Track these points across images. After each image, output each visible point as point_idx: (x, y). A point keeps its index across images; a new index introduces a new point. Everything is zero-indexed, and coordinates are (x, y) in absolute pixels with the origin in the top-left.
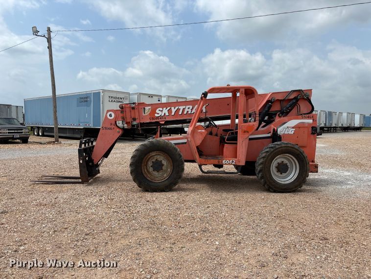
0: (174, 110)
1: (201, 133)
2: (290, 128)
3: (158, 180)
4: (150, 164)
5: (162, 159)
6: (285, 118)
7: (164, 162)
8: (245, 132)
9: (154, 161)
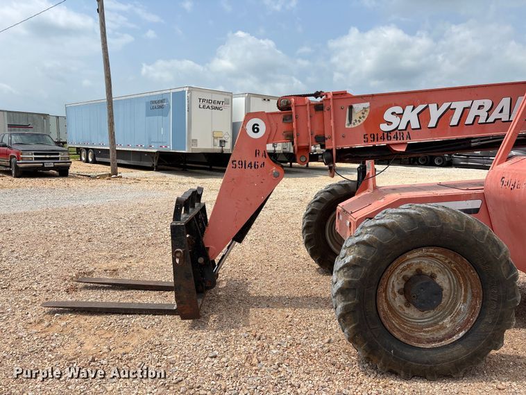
3: (429, 341)
4: (397, 283)
5: (435, 270)
9: (412, 274)
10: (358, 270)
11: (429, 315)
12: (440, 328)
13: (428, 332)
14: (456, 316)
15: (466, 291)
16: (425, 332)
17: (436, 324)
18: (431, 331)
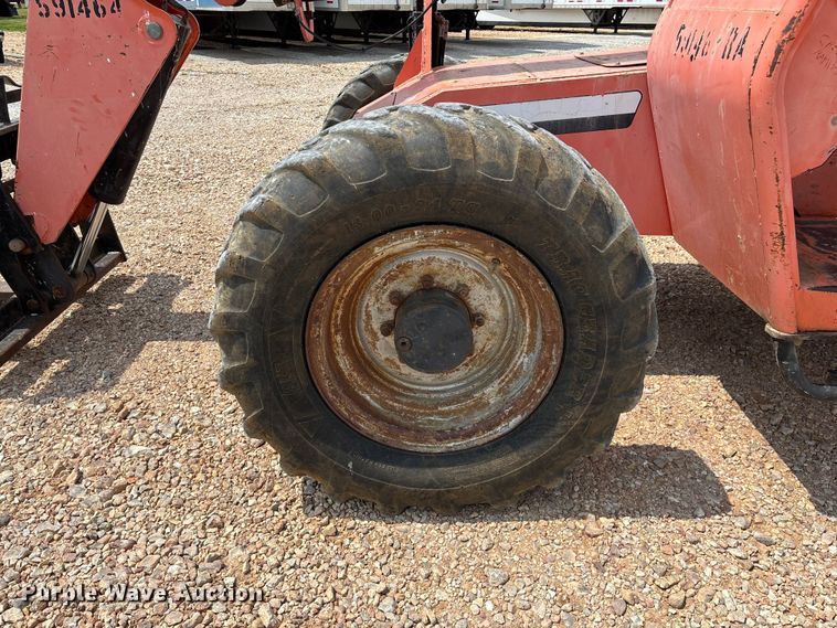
3: (442, 436)
4: (376, 309)
5: (466, 278)
7: (488, 300)
9: (410, 289)
10: (244, 287)
11: (455, 375)
12: (475, 406)
13: (446, 414)
14: (511, 381)
15: (533, 326)
16: (442, 414)
17: (468, 396)
18: (454, 412)
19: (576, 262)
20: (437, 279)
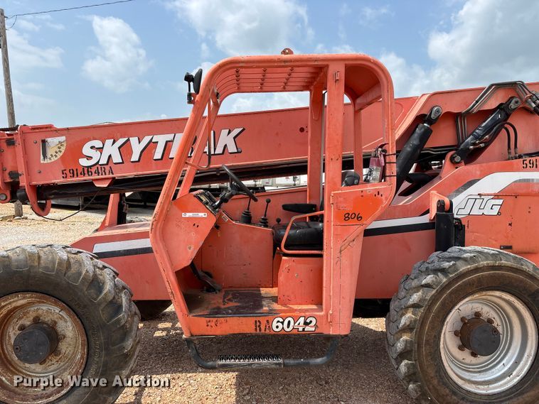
0: (137, 147)
1: (195, 223)
2: (486, 198)
6: (473, 168)
7: (66, 328)
8: (347, 217)
9: (29, 323)
19: (85, 306)
20: (41, 318)
